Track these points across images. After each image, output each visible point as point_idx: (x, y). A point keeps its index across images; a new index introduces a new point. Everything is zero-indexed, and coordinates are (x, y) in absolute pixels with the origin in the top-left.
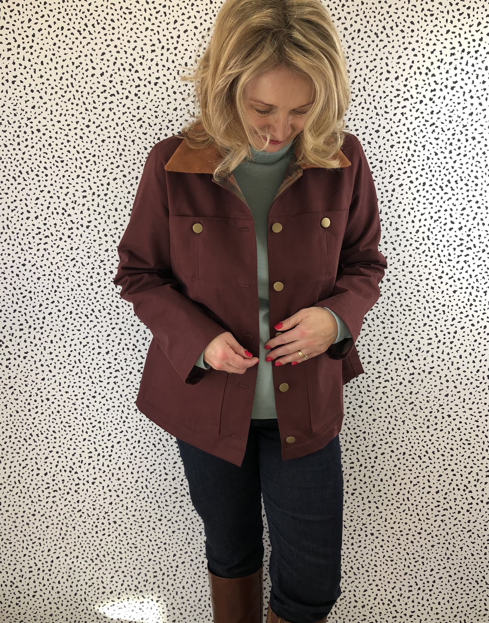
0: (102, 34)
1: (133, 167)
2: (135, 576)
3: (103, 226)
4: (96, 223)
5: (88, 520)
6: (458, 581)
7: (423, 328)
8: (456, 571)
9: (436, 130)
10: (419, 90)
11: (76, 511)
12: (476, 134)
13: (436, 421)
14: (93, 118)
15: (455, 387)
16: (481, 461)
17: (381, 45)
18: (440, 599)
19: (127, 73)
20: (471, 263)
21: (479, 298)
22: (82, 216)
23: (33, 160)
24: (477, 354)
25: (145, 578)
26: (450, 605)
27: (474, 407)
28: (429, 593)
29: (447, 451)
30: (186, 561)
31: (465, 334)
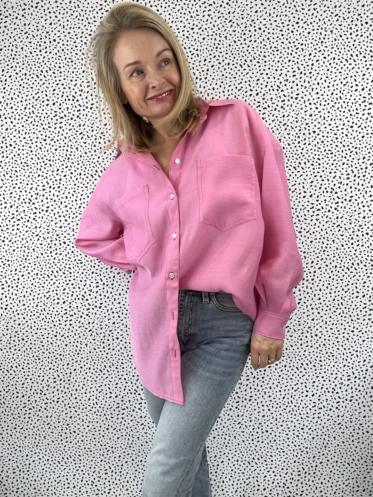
0: (53, 77)
1: (77, 166)
2: (91, 473)
3: (58, 209)
4: (52, 208)
5: (55, 431)
6: (335, 464)
8: (332, 456)
9: (288, 128)
10: (273, 101)
11: (45, 424)
12: (316, 129)
13: (307, 339)
14: (48, 134)
15: (319, 313)
16: (343, 368)
17: (245, 72)
18: (322, 480)
19: (71, 102)
20: (321, 220)
21: (329, 246)
22: (43, 203)
23: (8, 166)
24: (332, 287)
25: (99, 475)
26: (330, 484)
27: (334, 327)
28: (314, 475)
29: (317, 362)
30: (128, 460)
31: (322, 273)
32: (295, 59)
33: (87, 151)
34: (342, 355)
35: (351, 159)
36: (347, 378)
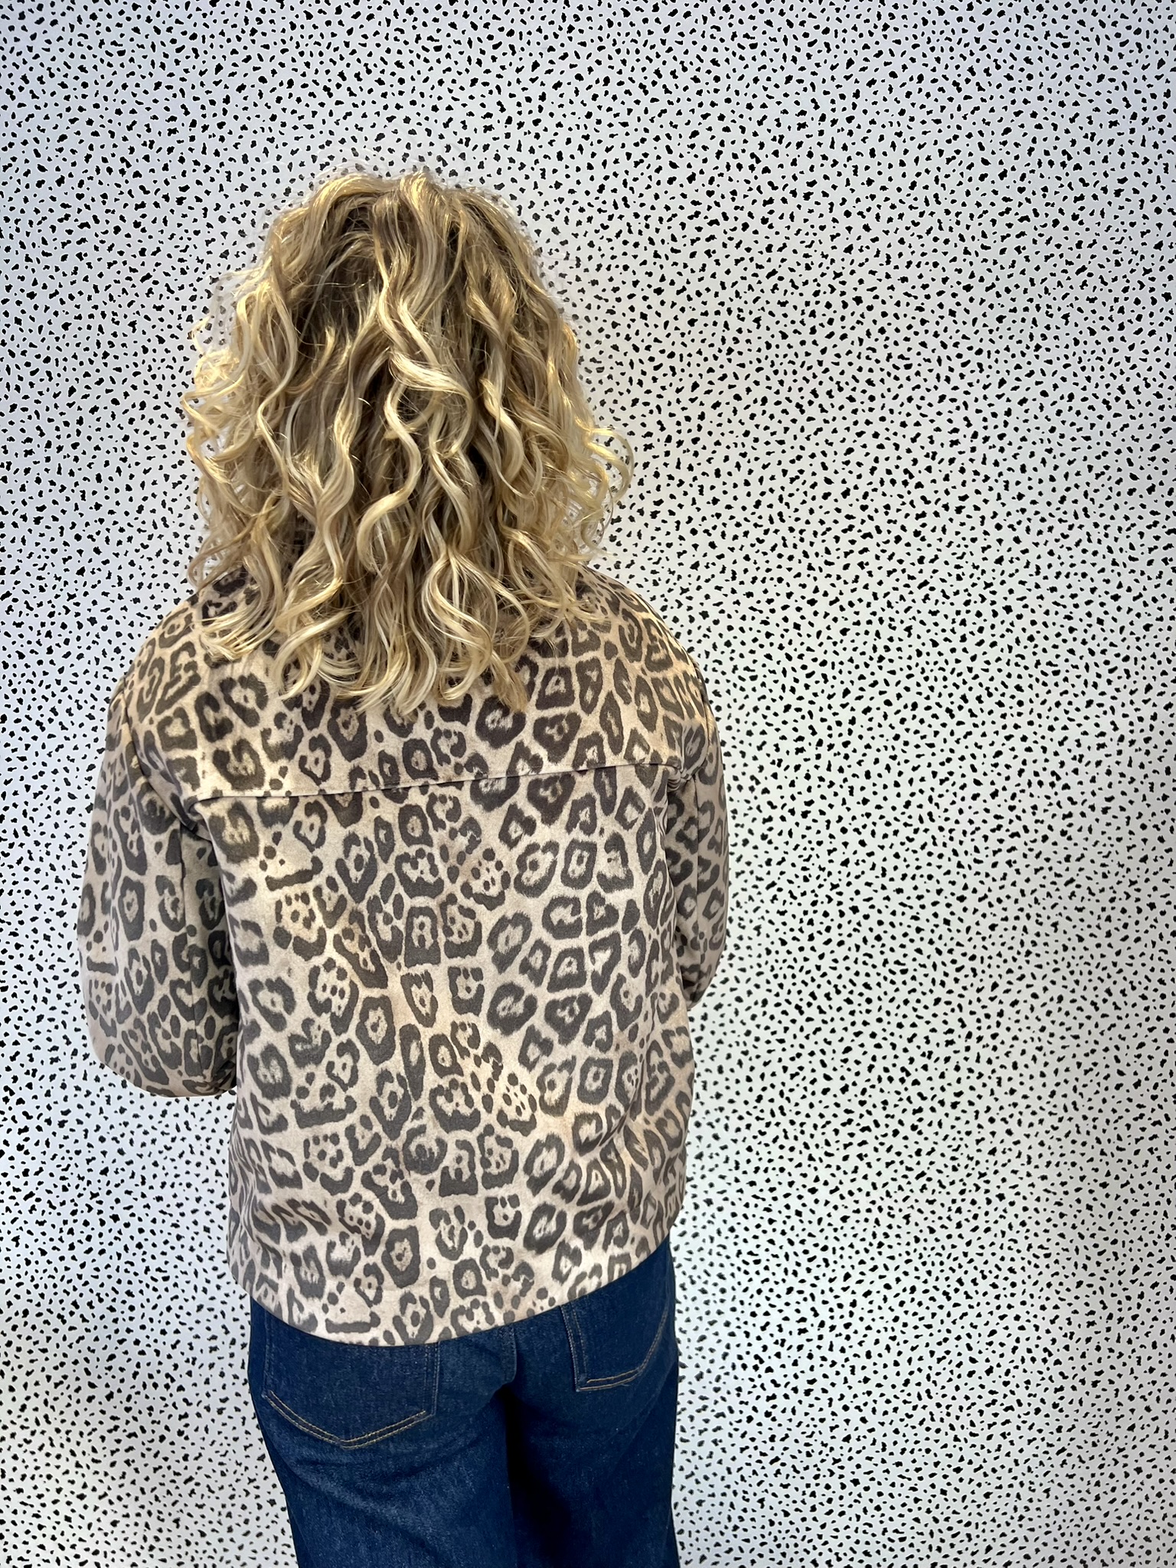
0: (59, 98)
1: (132, 380)
2: (165, 1350)
3: (72, 516)
4: (55, 511)
5: (51, 1218)
6: (906, 1297)
7: (783, 716)
8: (899, 1274)
9: (782, 286)
10: (739, 202)
11: (20, 1196)
12: (862, 291)
13: (827, 922)
14: (42, 277)
15: (862, 843)
16: (933, 1009)
17: (655, 109)
18: (870, 1344)
19: (116, 176)
20: (873, 566)
21: (896, 644)
22: (25, 495)
24: (904, 767)
25: (190, 1355)
26: (893, 1356)
27: (908, 885)
28: (845, 1332)
29: (857, 990)
31: (874, 724)
32: (806, 76)
33: (165, 335)
34: (930, 970)
35: (963, 385)
36: (942, 1038)
